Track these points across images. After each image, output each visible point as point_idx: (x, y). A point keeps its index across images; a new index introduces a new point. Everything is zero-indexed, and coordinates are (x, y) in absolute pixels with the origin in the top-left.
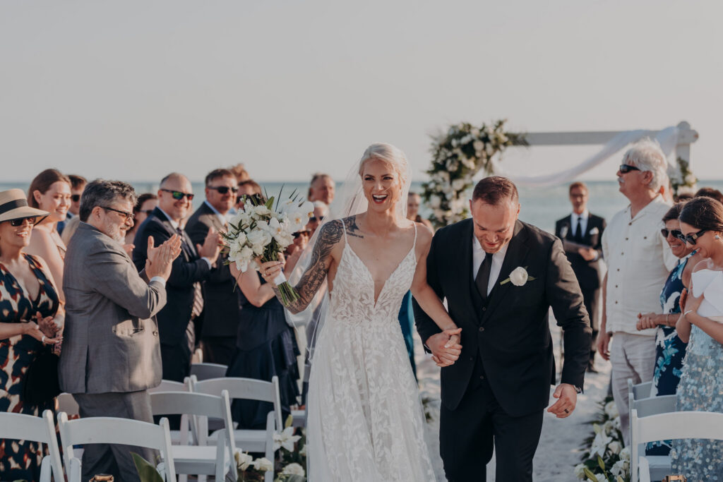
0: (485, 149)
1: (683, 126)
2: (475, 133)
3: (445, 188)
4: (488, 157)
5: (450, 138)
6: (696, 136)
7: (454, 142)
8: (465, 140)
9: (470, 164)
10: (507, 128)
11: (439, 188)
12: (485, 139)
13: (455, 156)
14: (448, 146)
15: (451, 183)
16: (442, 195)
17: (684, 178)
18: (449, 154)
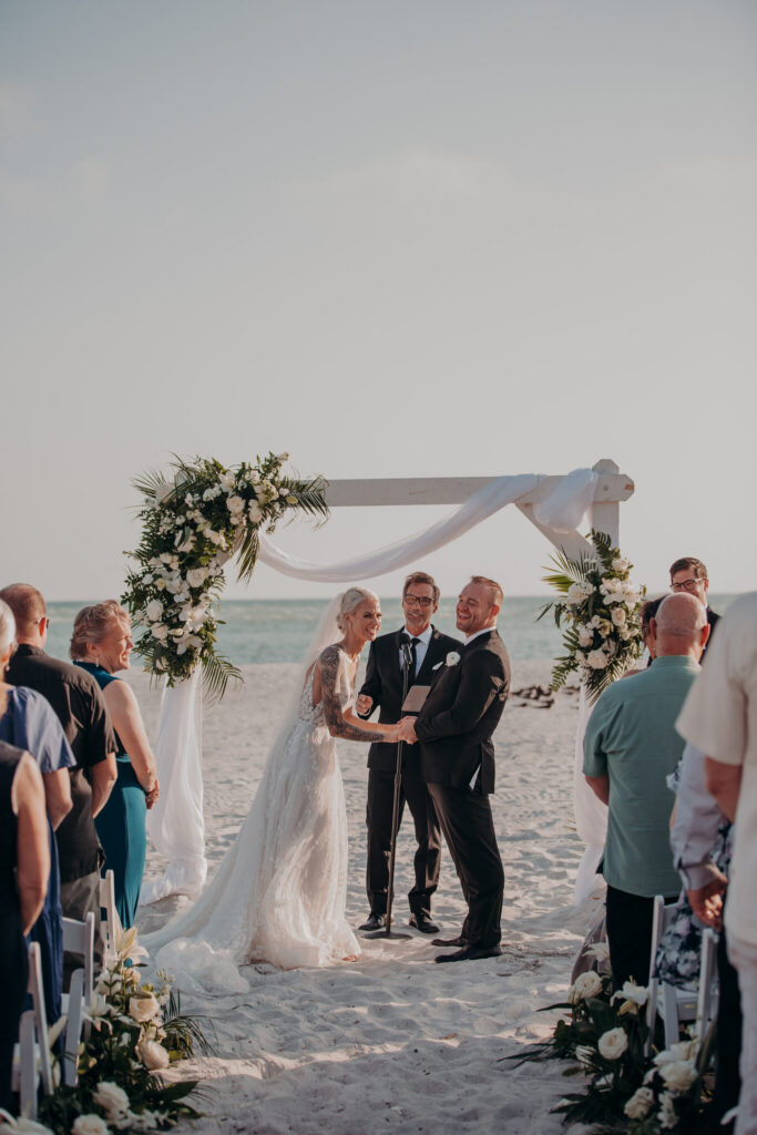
0: (246, 510)
1: (605, 467)
2: (227, 481)
3: (174, 584)
4: (252, 526)
5: (181, 491)
6: (630, 487)
7: (189, 499)
8: (210, 494)
9: (219, 539)
10: (285, 472)
11: (160, 583)
12: (247, 493)
13: (192, 524)
14: (175, 505)
15: (184, 576)
16: (167, 597)
17: (607, 564)
18: (180, 521)
